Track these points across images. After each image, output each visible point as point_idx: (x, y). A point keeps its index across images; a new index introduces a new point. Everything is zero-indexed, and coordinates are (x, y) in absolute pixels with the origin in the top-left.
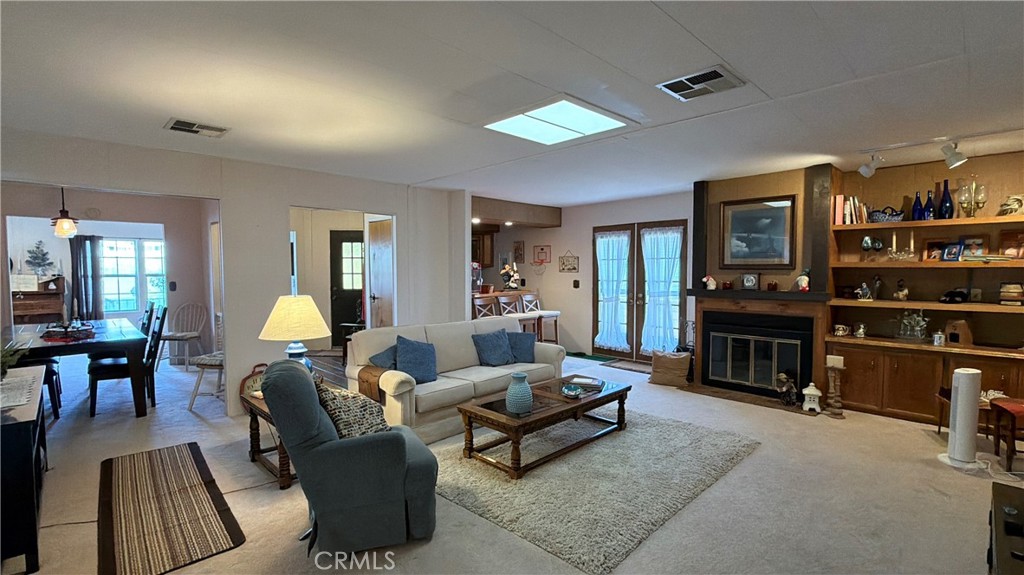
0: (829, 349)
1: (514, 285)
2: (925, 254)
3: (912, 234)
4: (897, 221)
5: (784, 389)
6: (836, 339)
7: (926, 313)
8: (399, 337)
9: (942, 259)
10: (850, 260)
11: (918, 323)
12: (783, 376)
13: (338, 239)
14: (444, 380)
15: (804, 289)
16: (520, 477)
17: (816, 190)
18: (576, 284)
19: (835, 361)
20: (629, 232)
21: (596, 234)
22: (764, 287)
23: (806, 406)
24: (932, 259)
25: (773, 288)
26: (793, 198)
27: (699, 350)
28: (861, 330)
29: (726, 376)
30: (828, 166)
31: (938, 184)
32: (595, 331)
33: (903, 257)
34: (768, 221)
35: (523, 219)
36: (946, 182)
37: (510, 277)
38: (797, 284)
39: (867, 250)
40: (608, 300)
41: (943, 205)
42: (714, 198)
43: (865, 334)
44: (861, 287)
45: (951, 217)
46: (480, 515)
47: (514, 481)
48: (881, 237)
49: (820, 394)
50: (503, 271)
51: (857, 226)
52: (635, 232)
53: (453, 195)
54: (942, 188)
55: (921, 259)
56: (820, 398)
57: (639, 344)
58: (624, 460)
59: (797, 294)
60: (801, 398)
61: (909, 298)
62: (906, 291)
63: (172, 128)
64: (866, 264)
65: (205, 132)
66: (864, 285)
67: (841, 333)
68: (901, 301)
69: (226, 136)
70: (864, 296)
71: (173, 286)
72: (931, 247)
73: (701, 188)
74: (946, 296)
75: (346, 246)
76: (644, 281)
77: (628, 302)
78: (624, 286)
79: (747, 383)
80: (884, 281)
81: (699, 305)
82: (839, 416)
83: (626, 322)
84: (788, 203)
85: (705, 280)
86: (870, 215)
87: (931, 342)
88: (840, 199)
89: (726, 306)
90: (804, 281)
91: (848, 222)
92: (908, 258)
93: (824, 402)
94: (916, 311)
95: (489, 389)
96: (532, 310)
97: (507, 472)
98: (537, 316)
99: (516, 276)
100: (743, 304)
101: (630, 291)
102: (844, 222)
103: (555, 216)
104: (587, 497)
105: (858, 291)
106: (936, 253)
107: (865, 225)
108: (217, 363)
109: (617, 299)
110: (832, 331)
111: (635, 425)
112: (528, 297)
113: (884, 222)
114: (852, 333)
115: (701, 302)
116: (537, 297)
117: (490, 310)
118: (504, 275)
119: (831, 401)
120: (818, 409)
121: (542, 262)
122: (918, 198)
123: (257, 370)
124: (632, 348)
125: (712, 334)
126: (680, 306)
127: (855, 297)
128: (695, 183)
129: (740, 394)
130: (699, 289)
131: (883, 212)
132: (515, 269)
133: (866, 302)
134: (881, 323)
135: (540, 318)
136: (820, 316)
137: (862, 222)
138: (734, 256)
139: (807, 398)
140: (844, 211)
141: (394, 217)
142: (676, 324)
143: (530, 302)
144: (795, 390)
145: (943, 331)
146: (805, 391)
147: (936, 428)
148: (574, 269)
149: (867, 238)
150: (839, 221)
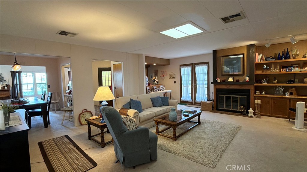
0: (256, 98)
1: (156, 83)
2: (282, 70)
3: (278, 64)
4: (273, 61)
5: (243, 110)
6: (257, 95)
7: (283, 86)
8: (131, 99)
9: (287, 71)
10: (259, 72)
11: (281, 90)
12: (242, 107)
13: (100, 70)
14: (145, 112)
15: (247, 81)
16: (176, 140)
17: (250, 52)
18: (175, 82)
19: (258, 102)
20: (191, 66)
21: (181, 67)
22: (235, 81)
23: (250, 115)
24: (283, 71)
25: (238, 81)
26: (243, 54)
27: (215, 100)
28: (264, 92)
29: (224, 108)
30: (254, 44)
31: (285, 50)
32: (181, 96)
33: (276, 71)
34: (236, 61)
35: (159, 63)
36: (287, 49)
37: (155, 80)
38: (245, 80)
39: (264, 69)
40: (185, 87)
41: (286, 55)
42: (219, 55)
43: (265, 93)
44: (263, 80)
45: (289, 59)
46: (169, 152)
47: (175, 141)
48: (269, 65)
49: (254, 111)
50: (153, 79)
51: (262, 62)
52: (193, 66)
53: (139, 56)
54: (286, 51)
55: (280, 71)
56: (253, 112)
57: (195, 99)
58: (205, 133)
59: (245, 83)
60: (248, 113)
61: (277, 83)
62: (276, 81)
63: (59, 34)
64: (264, 73)
65: (69, 35)
66: (264, 79)
67: (258, 93)
68: (275, 83)
69: (77, 36)
70: (264, 82)
71: (49, 86)
72: (283, 68)
73: (215, 52)
74: (288, 81)
75: (103, 72)
76: (196, 81)
77: (191, 87)
78: (190, 82)
79: (230, 109)
80: (270, 78)
81: (215, 87)
82: (259, 117)
83: (191, 93)
84: (242, 56)
85: (217, 79)
86: (266, 59)
87: (285, 95)
88: (257, 54)
89: (224, 87)
90: (247, 79)
91: (259, 61)
92: (277, 71)
93: (254, 114)
94: (280, 86)
95: (159, 114)
96: (163, 90)
97: (171, 138)
98: (165, 92)
99: (157, 80)
100: (228, 86)
101: (192, 84)
102: (258, 61)
103: (167, 62)
104: (199, 144)
105: (263, 81)
106: (285, 69)
107: (264, 62)
108: (70, 109)
109: (188, 86)
110: (255, 93)
111: (203, 123)
112: (162, 86)
113: (270, 61)
114: (261, 94)
115: (215, 86)
116: (164, 86)
117: (151, 91)
118: (153, 80)
119: (257, 113)
120: (253, 116)
121: (164, 76)
122: (279, 54)
123: (84, 111)
124: (193, 101)
125: (219, 95)
126: (207, 87)
127: (262, 83)
128: (213, 51)
129: (229, 113)
130: (215, 82)
131: (270, 58)
132: (156, 78)
133: (265, 84)
134: (269, 90)
135: (166, 92)
136: (252, 88)
137: (264, 61)
138: (225, 72)
139: (250, 113)
140: (258, 58)
141: (123, 63)
142: (206, 93)
143: (162, 88)
144: (245, 111)
145: (288, 92)
146: (249, 111)
147: (288, 120)
148: (174, 77)
149: (265, 66)
150: (256, 61)
